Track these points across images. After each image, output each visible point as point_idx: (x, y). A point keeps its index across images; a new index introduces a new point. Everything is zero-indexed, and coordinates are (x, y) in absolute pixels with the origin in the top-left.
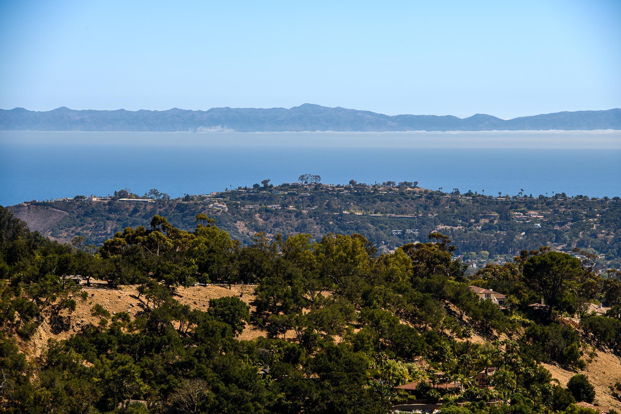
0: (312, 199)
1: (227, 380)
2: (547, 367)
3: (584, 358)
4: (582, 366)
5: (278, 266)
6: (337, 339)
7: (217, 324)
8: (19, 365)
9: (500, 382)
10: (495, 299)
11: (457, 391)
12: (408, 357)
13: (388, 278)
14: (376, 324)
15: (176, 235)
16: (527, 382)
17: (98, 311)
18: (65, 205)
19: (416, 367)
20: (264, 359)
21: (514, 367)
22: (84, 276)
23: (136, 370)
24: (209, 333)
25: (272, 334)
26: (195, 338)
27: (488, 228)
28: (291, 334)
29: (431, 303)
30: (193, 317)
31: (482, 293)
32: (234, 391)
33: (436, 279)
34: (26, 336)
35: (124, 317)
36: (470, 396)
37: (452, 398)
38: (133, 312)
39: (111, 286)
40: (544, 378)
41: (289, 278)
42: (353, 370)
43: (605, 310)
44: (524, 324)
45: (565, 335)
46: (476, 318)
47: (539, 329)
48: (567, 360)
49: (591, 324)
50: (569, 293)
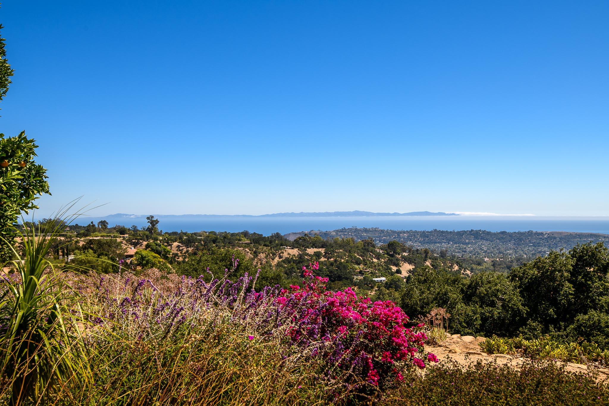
2: (391, 266)
3: (401, 265)
4: (400, 266)
5: (330, 244)
6: (343, 260)
7: (315, 258)
8: (271, 266)
9: (379, 270)
10: (381, 252)
11: (369, 272)
12: (359, 264)
13: (357, 247)
14: (352, 257)
16: (385, 270)
17: (289, 254)
19: (360, 266)
20: (326, 265)
21: (384, 267)
22: (287, 246)
23: (296, 267)
25: (328, 259)
28: (332, 259)
29: (366, 253)
30: (310, 255)
31: (379, 250)
33: (369, 247)
34: (273, 259)
35: (294, 255)
36: (371, 273)
37: (367, 273)
38: (297, 255)
39: (292, 248)
40: (391, 269)
41: (335, 247)
42: (345, 267)
43: (407, 254)
44: (388, 257)
45: (397, 260)
46: (376, 256)
47: (391, 258)
48: (397, 265)
49: (403, 257)
50: (398, 251)
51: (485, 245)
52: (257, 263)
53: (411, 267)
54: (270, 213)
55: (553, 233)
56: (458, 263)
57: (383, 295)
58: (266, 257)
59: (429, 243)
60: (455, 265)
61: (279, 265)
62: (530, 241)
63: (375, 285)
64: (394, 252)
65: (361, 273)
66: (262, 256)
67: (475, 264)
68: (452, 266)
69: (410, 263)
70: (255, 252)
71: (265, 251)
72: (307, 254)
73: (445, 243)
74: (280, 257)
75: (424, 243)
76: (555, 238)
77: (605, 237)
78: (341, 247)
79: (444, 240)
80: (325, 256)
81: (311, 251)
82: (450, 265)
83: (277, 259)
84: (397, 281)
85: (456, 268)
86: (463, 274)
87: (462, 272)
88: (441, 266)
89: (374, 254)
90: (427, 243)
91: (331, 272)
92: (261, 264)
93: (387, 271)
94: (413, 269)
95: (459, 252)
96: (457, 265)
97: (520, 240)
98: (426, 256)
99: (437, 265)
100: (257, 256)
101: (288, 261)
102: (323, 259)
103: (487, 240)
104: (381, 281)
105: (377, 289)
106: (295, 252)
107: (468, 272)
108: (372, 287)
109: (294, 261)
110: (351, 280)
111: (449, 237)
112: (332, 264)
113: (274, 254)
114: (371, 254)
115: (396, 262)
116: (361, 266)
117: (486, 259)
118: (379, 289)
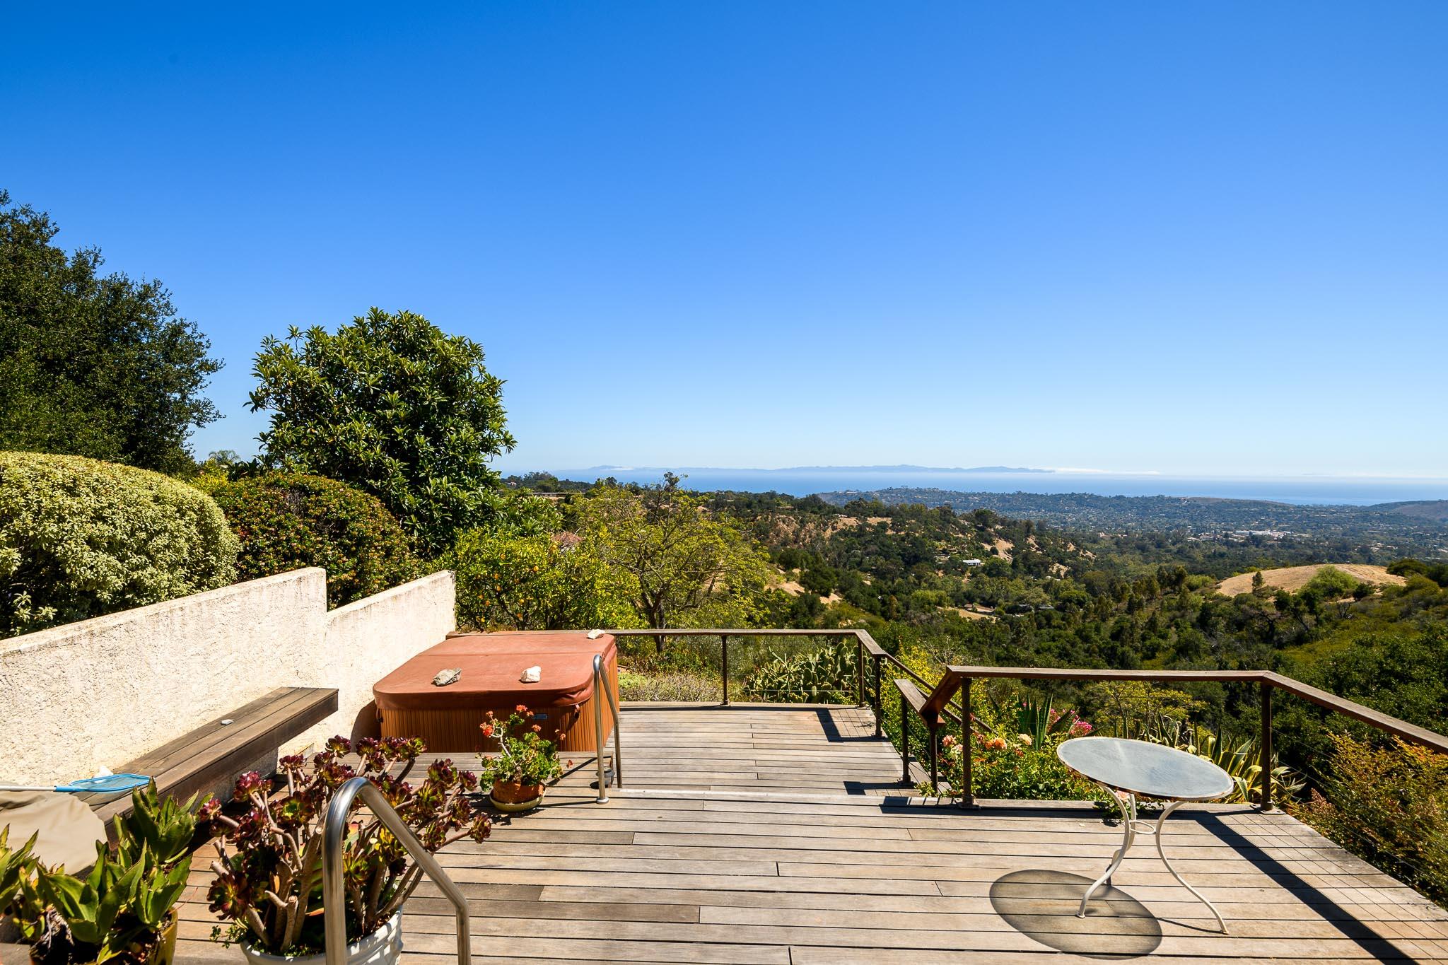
0: (905, 493)
1: (884, 546)
2: (983, 544)
3: (995, 542)
4: (995, 544)
5: (898, 513)
6: (917, 535)
7: (880, 529)
8: (823, 539)
9: (969, 549)
10: (966, 523)
11: (955, 551)
12: (940, 540)
13: (933, 517)
14: (929, 530)
15: (866, 503)
16: (977, 549)
17: (845, 524)
18: (831, 494)
20: (895, 540)
21: (973, 544)
22: (841, 514)
23: (856, 542)
24: (878, 532)
25: (897, 533)
26: (874, 533)
27: (961, 502)
28: (903, 533)
29: (946, 524)
30: (873, 527)
32: (886, 549)
33: (947, 517)
34: (824, 531)
35: (852, 526)
36: (959, 552)
37: (954, 553)
38: (855, 525)
39: (848, 517)
40: (982, 547)
41: (901, 516)
42: (923, 544)
43: (1001, 527)
44: (975, 531)
45: (987, 534)
46: (960, 529)
47: (979, 532)
48: (990, 542)
49: (997, 531)
50: (990, 522)
51: (1093, 515)
52: (805, 535)
53: (1010, 546)
54: (789, 467)
55: (1195, 499)
56: (1074, 542)
58: (816, 528)
60: (1071, 544)
61: (832, 538)
62: (1160, 510)
63: (967, 569)
64: (984, 524)
65: (945, 552)
66: (811, 526)
68: (1065, 545)
69: (1007, 540)
70: (802, 521)
71: (814, 520)
72: (870, 526)
74: (834, 528)
76: (1199, 507)
77: (1276, 507)
78: (913, 516)
80: (892, 529)
81: (873, 521)
82: (1063, 543)
83: (829, 531)
85: (1072, 548)
86: (1082, 556)
87: (1081, 553)
88: (1050, 544)
89: (957, 527)
91: (904, 550)
92: (810, 537)
93: (979, 552)
94: (1013, 548)
96: (1073, 544)
97: (1146, 508)
98: (1028, 531)
99: (1045, 543)
100: (805, 526)
101: (844, 533)
102: (890, 532)
103: (1095, 507)
104: (975, 563)
105: (971, 575)
106: (853, 521)
107: (1089, 554)
108: (964, 572)
109: (853, 534)
110: (933, 561)
112: (903, 539)
113: (825, 524)
114: (952, 526)
115: (987, 537)
116: (943, 543)
117: (1102, 535)
118: (974, 575)
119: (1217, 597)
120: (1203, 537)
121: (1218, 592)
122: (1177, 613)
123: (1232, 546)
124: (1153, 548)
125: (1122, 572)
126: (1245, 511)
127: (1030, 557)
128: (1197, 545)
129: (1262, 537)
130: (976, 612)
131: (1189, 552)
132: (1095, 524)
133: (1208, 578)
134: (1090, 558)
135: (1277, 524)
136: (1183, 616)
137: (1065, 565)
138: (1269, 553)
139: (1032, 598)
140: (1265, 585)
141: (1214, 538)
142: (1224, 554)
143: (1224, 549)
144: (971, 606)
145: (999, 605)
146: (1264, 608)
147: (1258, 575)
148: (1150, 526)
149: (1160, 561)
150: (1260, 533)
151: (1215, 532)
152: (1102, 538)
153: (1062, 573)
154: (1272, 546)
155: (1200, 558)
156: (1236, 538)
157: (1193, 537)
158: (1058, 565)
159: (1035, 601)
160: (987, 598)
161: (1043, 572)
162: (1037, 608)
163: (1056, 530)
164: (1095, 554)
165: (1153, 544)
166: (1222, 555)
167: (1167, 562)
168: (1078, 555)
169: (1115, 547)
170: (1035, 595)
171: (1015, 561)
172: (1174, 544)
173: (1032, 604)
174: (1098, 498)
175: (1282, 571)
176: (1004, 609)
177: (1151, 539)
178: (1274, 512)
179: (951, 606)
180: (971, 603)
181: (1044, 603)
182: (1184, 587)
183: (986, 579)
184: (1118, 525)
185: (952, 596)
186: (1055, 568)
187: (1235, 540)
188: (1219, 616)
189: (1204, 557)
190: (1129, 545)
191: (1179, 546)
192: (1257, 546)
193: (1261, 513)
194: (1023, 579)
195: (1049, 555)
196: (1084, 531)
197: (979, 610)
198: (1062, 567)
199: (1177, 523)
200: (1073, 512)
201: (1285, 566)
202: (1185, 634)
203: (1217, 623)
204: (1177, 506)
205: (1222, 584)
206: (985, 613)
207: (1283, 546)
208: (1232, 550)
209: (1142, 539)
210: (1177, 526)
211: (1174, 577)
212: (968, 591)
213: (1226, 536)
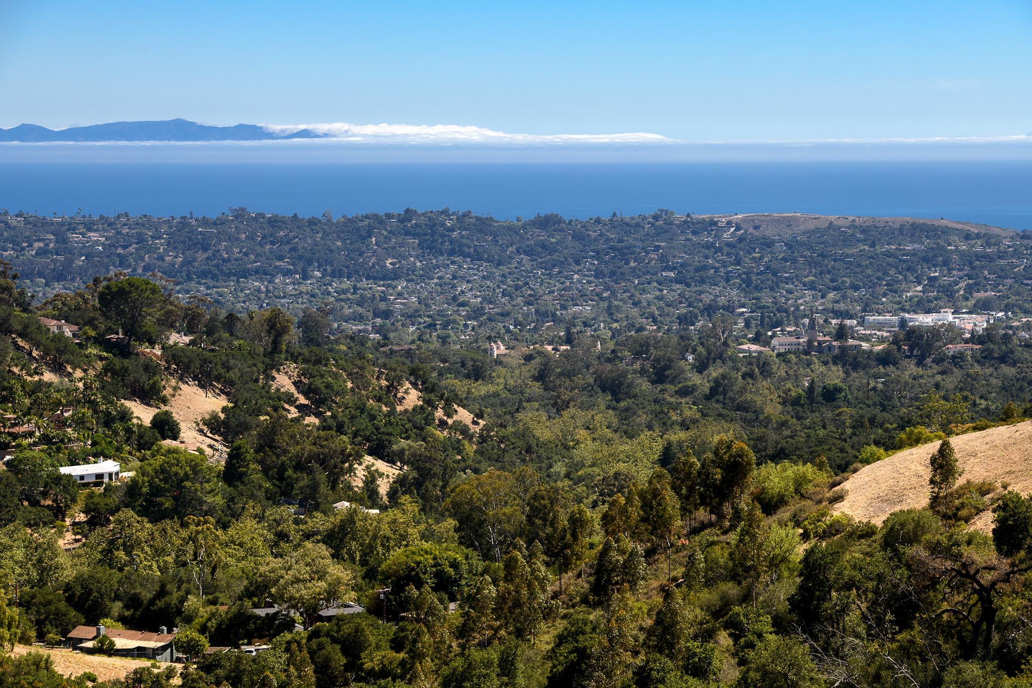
2: (128, 404)
4: (165, 401)
9: (80, 423)
10: (68, 331)
11: (31, 434)
16: (108, 420)
21: (93, 404)
27: (42, 253)
31: (53, 325)
36: (46, 439)
37: (26, 442)
40: (125, 416)
43: (187, 339)
44: (101, 358)
45: (147, 368)
46: (47, 353)
47: (118, 362)
48: (148, 396)
49: (173, 355)
50: (149, 323)
51: (471, 283)
53: (216, 405)
55: (756, 225)
56: (418, 377)
57: (128, 550)
59: (215, 277)
60: (408, 385)
62: (663, 258)
63: (74, 500)
64: (130, 331)
67: (457, 374)
68: (391, 388)
69: (205, 384)
73: (287, 273)
75: (189, 278)
76: (768, 244)
77: (967, 237)
79: (281, 258)
82: (384, 383)
84: (186, 477)
85: (412, 398)
87: (439, 413)
88: (342, 393)
89: (37, 345)
90: (204, 274)
94: (224, 409)
95: (360, 318)
96: (415, 385)
99: (328, 386)
103: (477, 256)
104: (100, 476)
105: (82, 517)
107: (464, 415)
108: (59, 512)
111: (305, 244)
114: (21, 342)
115: (144, 377)
117: (499, 349)
118: (96, 518)
119: (834, 529)
120: (781, 341)
121: (839, 511)
122: (731, 589)
123: (856, 366)
124: (644, 385)
125: (559, 468)
126: (888, 254)
127: (282, 440)
128: (763, 366)
129: (934, 332)
130: (110, 651)
131: (743, 390)
132: (476, 313)
133: (808, 470)
134: (464, 431)
135: (969, 289)
136: (746, 598)
137: (390, 460)
138: (951, 382)
139: (298, 580)
140: (960, 482)
141: (810, 342)
142: (838, 390)
143: (835, 376)
144: (91, 631)
145: (188, 620)
146: (966, 551)
147: (945, 450)
148: (635, 312)
149: (666, 426)
150: (926, 320)
151: (813, 322)
152: (498, 362)
153: (383, 488)
154: (958, 359)
155: (773, 410)
156: (866, 338)
157: (755, 341)
158: (368, 459)
159: (304, 592)
160: (147, 595)
161: (324, 489)
162: (312, 614)
163: (357, 340)
164: (480, 415)
165: (642, 372)
166: (831, 395)
167: (685, 426)
168: (429, 420)
169: (536, 388)
170: (304, 572)
171: (235, 456)
172: (701, 367)
173: (294, 603)
174: (483, 225)
175: (1000, 433)
176: (203, 630)
177: (637, 355)
178: (962, 254)
179: (25, 640)
180: (92, 621)
181: (332, 595)
182: (744, 503)
183: (143, 528)
184: (543, 315)
185: (25, 604)
186: (360, 471)
187: (865, 346)
188: (849, 586)
189: (784, 403)
190: (579, 380)
191: (715, 372)
192: (920, 363)
193: (928, 260)
194: (260, 518)
195: (340, 429)
196: (444, 340)
197: (121, 643)
198: (381, 465)
199: (707, 299)
200: (408, 274)
201: (1006, 417)
202: (761, 655)
203: (845, 609)
204: (709, 246)
205: (847, 485)
206: (140, 653)
207: (985, 358)
208: (858, 378)
209: (614, 357)
210: (710, 310)
211: (718, 475)
212: (79, 579)
213: (841, 333)
